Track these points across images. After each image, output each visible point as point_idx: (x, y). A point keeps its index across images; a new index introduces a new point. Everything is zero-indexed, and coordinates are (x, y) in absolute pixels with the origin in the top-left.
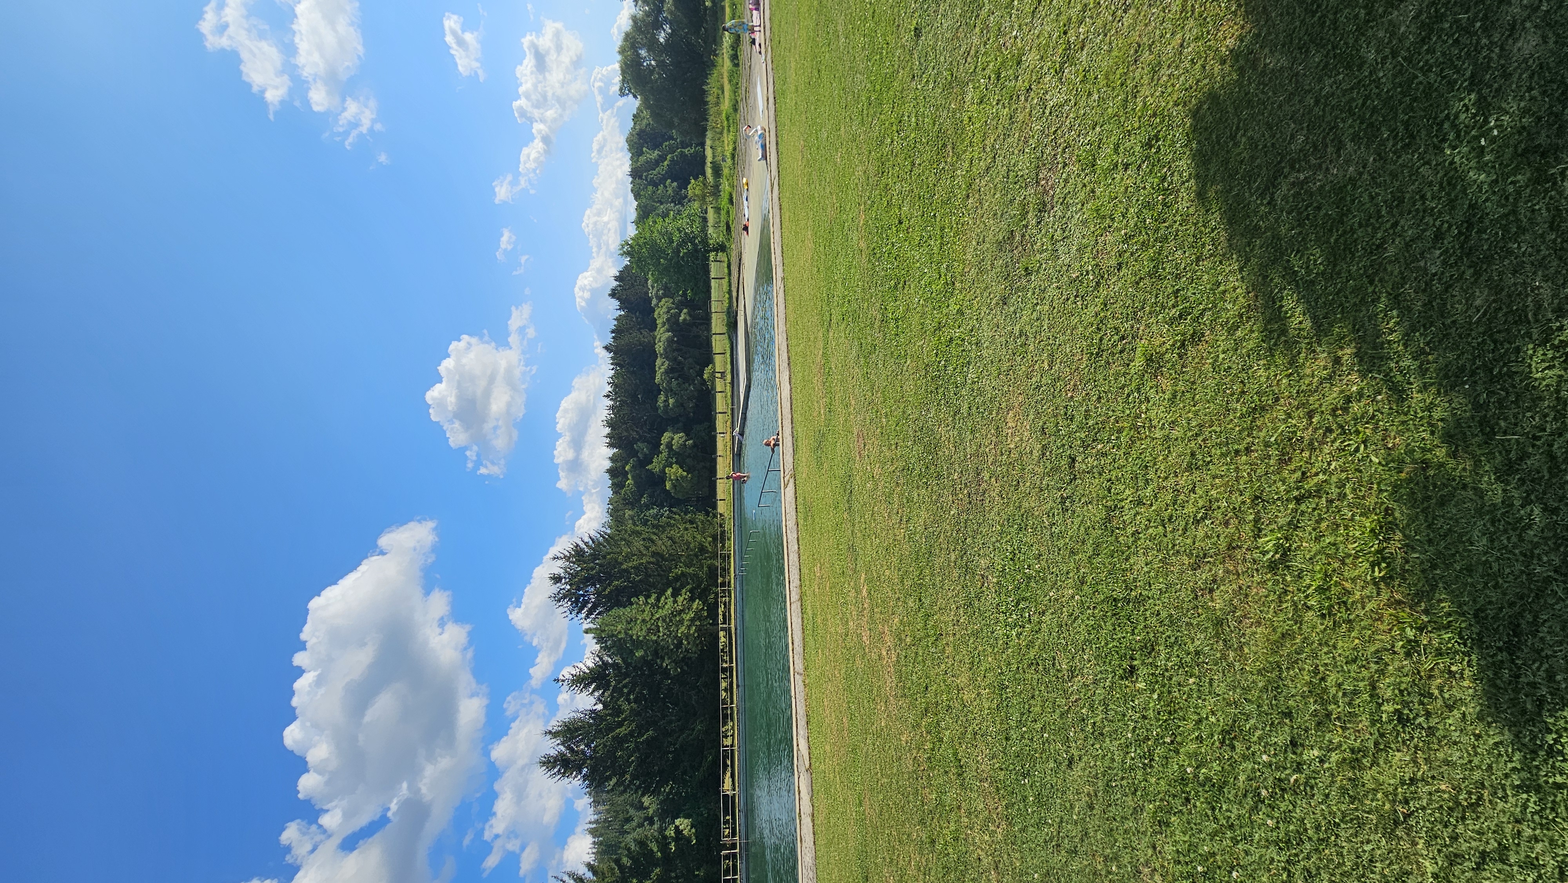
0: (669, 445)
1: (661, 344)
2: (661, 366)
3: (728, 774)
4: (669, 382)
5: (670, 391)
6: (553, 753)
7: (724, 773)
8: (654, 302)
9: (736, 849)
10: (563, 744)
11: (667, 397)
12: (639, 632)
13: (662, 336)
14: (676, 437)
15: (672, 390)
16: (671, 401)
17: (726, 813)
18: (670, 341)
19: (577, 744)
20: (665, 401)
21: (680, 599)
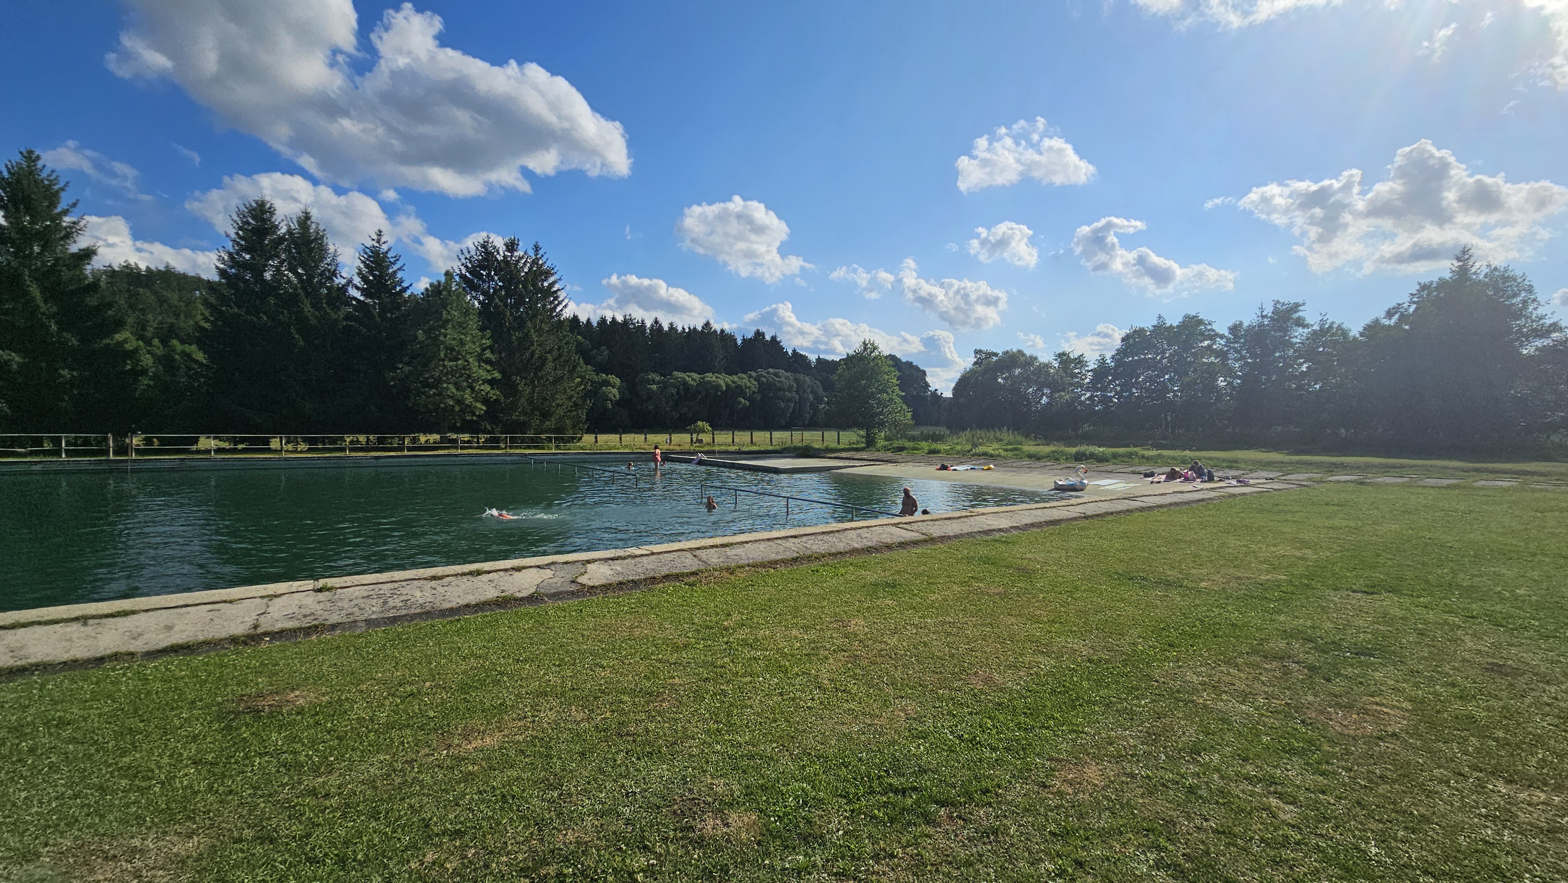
0: (607, 383)
1: (714, 378)
2: (692, 378)
3: (225, 445)
4: (673, 385)
5: (665, 386)
6: (277, 218)
7: (228, 440)
8: (753, 374)
9: (116, 453)
10: (290, 232)
11: (658, 383)
12: (450, 336)
13: (722, 380)
14: (615, 391)
15: (665, 388)
16: (654, 387)
17: (162, 441)
18: (718, 386)
19: (288, 250)
20: (654, 380)
21: (487, 388)
